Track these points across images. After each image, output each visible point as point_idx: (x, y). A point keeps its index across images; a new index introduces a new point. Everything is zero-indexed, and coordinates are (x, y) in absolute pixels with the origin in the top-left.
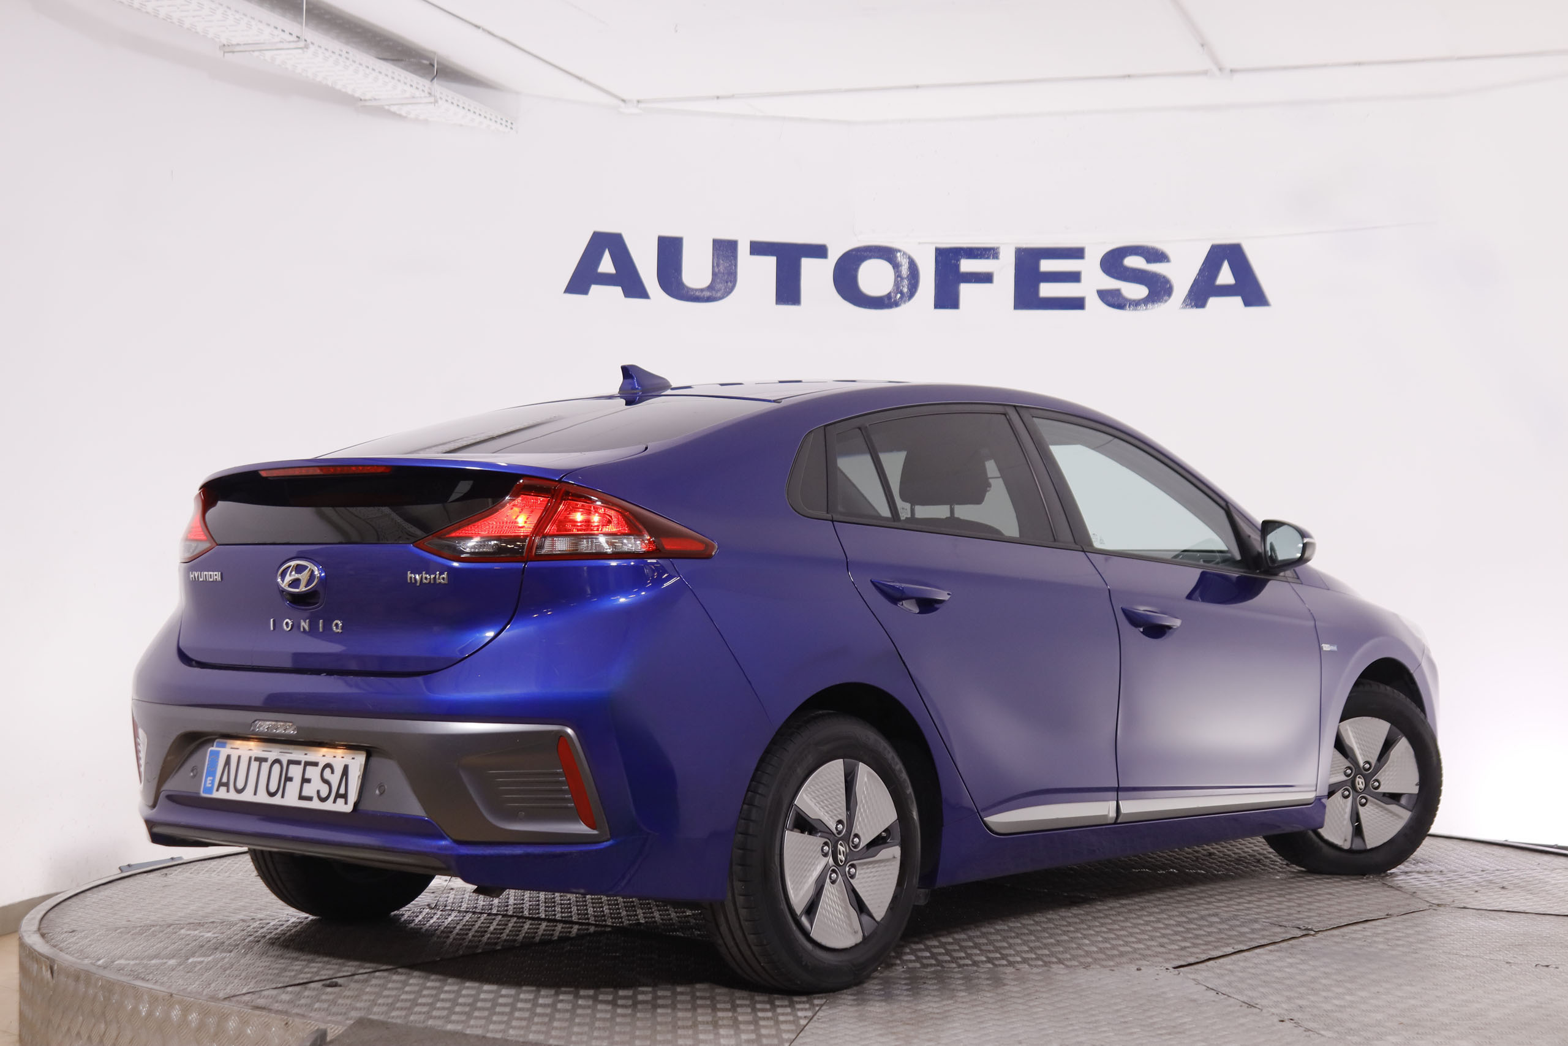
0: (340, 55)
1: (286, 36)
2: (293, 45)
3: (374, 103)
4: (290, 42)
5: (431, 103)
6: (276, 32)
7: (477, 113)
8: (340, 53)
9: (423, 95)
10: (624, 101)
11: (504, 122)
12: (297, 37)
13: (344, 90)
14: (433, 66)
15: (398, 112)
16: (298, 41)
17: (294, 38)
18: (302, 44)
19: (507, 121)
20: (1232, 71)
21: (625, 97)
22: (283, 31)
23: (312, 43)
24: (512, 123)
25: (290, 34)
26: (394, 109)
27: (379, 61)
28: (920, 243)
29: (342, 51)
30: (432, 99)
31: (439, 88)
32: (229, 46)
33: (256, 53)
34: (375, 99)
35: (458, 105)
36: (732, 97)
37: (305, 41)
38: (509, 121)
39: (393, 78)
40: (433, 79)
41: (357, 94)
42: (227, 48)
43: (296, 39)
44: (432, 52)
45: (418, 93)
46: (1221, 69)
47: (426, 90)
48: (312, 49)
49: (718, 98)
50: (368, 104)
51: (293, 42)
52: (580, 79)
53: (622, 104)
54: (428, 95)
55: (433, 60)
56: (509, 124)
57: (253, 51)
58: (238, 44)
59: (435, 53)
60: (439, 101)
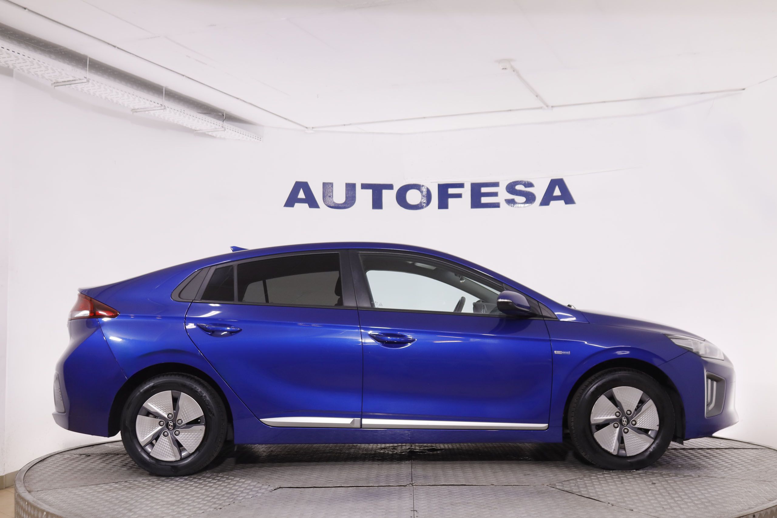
0: (181, 112)
1: (156, 105)
2: (159, 108)
3: (201, 132)
4: (158, 107)
5: (223, 130)
6: (151, 103)
7: (247, 135)
8: (181, 111)
9: (219, 127)
10: (307, 128)
11: (257, 138)
12: (161, 105)
13: (187, 126)
14: (224, 115)
15: (212, 135)
16: (161, 106)
17: (160, 105)
18: (163, 108)
19: (258, 137)
20: (552, 107)
21: (307, 126)
22: (154, 102)
23: (168, 107)
24: (260, 138)
25: (158, 104)
26: (210, 133)
27: (200, 114)
28: (431, 182)
29: (181, 110)
30: (223, 129)
31: (226, 124)
32: (134, 109)
33: (147, 112)
34: (201, 130)
35: (235, 131)
36: (350, 124)
37: (165, 106)
38: (259, 137)
39: (205, 121)
40: (224, 121)
41: (193, 128)
42: (134, 110)
43: (160, 106)
44: (223, 110)
45: (217, 127)
46: (547, 106)
47: (221, 125)
48: (168, 109)
49: (344, 125)
50: (199, 132)
51: (159, 107)
52: (286, 119)
53: (306, 129)
54: (222, 127)
55: (224, 113)
56: (259, 139)
57: (145, 111)
58: (138, 109)
59: (224, 110)
60: (227, 129)
